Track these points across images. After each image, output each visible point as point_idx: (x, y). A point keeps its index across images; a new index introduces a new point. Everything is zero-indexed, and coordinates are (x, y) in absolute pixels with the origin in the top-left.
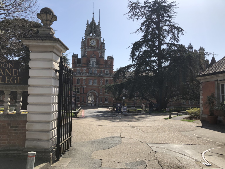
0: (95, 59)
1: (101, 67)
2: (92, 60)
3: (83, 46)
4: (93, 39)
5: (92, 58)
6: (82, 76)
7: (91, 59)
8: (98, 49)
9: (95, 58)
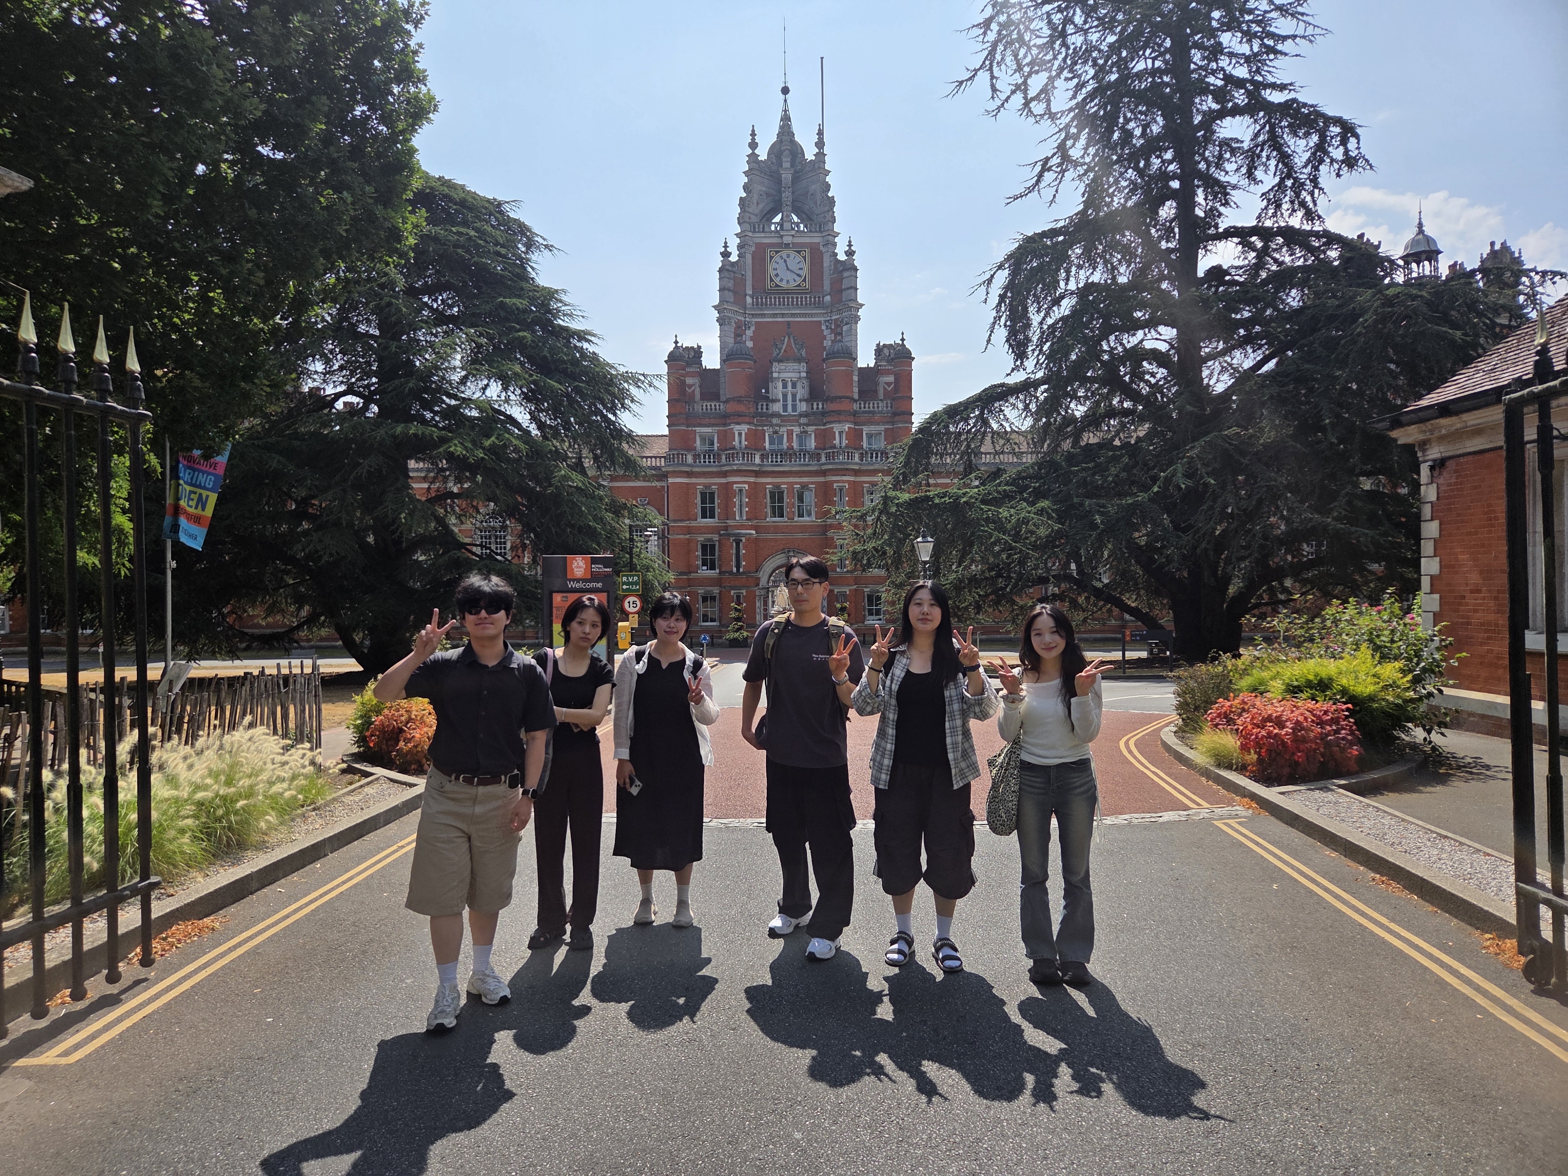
0: (803, 367)
1: (839, 413)
2: (783, 375)
3: (730, 297)
4: (787, 245)
5: (780, 361)
6: (725, 474)
7: (776, 366)
8: (820, 305)
9: (799, 360)
